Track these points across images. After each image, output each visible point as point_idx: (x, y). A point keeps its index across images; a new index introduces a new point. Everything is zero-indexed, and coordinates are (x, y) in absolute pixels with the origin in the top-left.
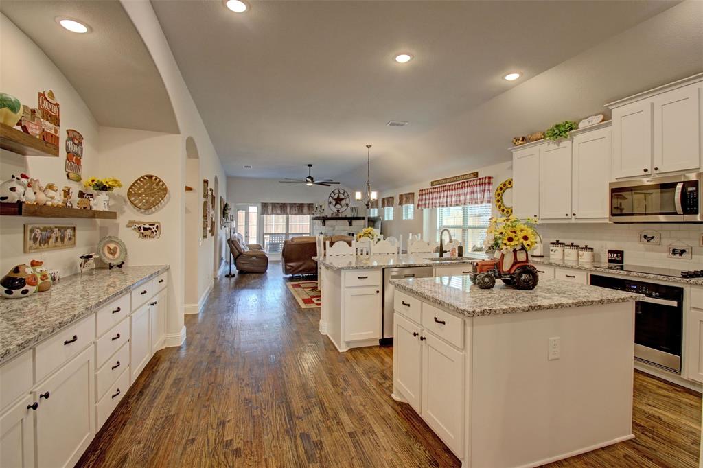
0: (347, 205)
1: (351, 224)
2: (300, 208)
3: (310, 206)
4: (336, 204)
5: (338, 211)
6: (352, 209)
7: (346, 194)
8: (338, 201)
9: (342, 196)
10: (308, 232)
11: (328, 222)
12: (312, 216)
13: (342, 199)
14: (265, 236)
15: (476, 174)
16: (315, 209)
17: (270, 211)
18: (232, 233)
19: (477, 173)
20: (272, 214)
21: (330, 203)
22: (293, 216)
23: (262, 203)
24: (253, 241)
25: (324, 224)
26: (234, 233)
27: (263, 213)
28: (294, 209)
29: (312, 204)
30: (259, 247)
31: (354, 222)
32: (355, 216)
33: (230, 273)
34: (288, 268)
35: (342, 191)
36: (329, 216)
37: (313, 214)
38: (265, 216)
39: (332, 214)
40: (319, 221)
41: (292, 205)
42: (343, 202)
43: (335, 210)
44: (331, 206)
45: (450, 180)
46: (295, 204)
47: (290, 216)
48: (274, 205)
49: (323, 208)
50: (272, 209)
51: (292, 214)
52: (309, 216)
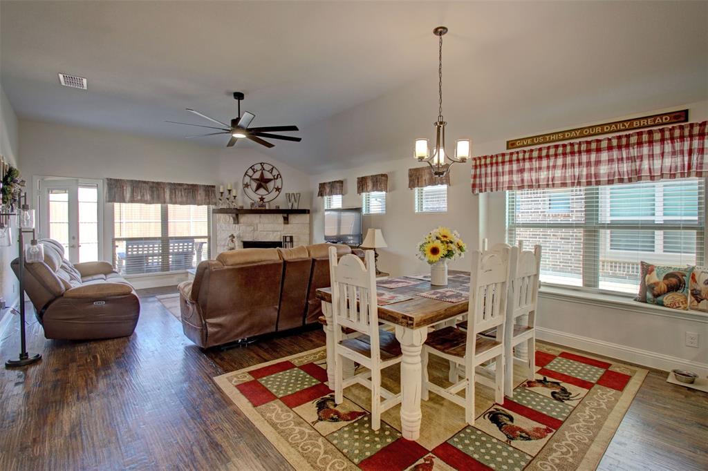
0: (278, 189)
1: (286, 220)
2: (190, 193)
3: (210, 190)
4: (258, 188)
5: (262, 199)
6: (288, 196)
7: (275, 173)
8: (262, 182)
9: (268, 176)
10: (206, 235)
11: (244, 219)
12: (212, 207)
13: (269, 180)
14: (117, 243)
15: (684, 115)
16: (218, 196)
17: (128, 195)
18: (26, 246)
19: (686, 112)
20: (132, 201)
21: (247, 186)
22: (178, 206)
23: (110, 180)
24: (89, 254)
25: (236, 221)
26: (34, 242)
27: (112, 199)
28: (179, 194)
29: (214, 187)
30: (106, 268)
31: (292, 218)
32: (295, 207)
33: (24, 354)
34: (210, 330)
35: (267, 167)
36: (248, 207)
37: (215, 204)
38: (117, 205)
39: (253, 204)
40: (227, 216)
41: (175, 187)
42: (271, 185)
43: (256, 198)
44: (249, 190)
45: (599, 130)
46: (180, 185)
47: (170, 207)
48: (136, 185)
49: (234, 193)
50: (133, 192)
51: (175, 203)
52: (205, 207)
